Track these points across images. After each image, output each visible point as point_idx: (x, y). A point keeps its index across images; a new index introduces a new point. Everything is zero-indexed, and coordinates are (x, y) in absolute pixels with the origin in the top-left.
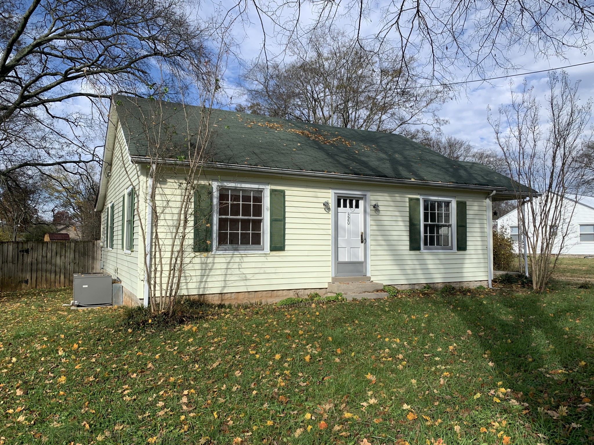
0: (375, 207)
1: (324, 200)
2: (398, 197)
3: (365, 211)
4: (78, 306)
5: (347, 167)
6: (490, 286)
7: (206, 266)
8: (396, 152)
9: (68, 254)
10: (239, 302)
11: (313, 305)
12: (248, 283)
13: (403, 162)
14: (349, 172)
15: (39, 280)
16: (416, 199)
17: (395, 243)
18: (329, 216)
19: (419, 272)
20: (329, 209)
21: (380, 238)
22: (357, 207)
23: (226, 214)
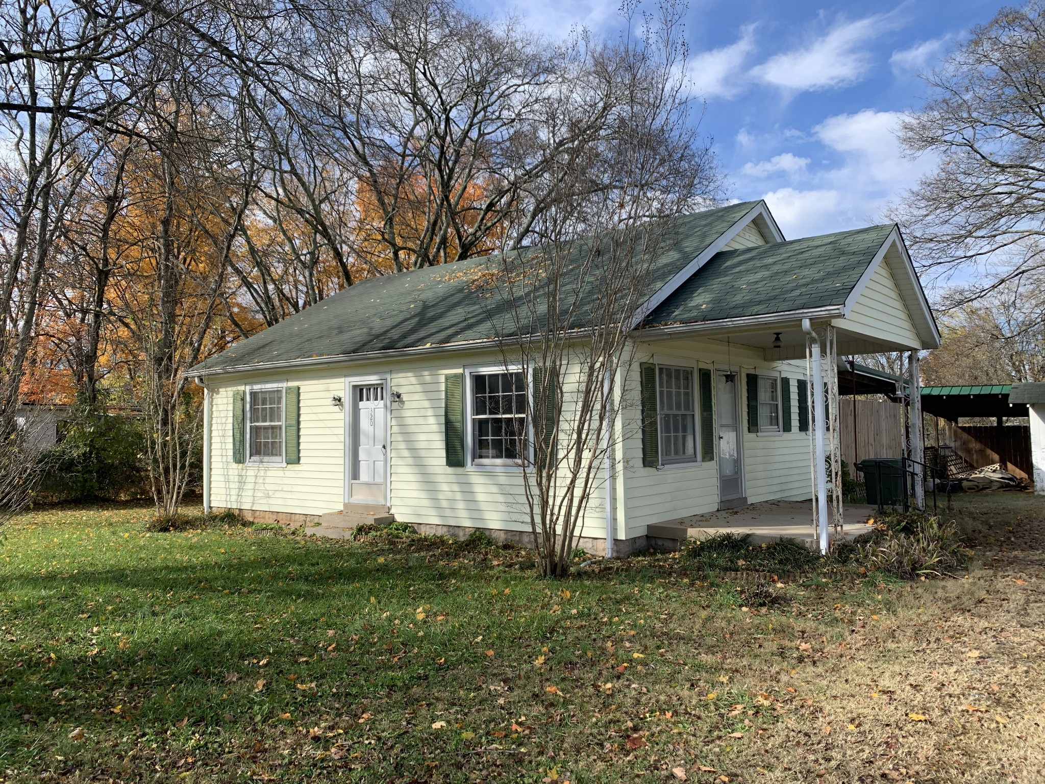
2: (427, 376)
7: (242, 479)
16: (456, 376)
17: (423, 453)
18: (341, 416)
19: (461, 505)
20: (342, 405)
21: (402, 446)
22: (382, 399)
23: (258, 421)
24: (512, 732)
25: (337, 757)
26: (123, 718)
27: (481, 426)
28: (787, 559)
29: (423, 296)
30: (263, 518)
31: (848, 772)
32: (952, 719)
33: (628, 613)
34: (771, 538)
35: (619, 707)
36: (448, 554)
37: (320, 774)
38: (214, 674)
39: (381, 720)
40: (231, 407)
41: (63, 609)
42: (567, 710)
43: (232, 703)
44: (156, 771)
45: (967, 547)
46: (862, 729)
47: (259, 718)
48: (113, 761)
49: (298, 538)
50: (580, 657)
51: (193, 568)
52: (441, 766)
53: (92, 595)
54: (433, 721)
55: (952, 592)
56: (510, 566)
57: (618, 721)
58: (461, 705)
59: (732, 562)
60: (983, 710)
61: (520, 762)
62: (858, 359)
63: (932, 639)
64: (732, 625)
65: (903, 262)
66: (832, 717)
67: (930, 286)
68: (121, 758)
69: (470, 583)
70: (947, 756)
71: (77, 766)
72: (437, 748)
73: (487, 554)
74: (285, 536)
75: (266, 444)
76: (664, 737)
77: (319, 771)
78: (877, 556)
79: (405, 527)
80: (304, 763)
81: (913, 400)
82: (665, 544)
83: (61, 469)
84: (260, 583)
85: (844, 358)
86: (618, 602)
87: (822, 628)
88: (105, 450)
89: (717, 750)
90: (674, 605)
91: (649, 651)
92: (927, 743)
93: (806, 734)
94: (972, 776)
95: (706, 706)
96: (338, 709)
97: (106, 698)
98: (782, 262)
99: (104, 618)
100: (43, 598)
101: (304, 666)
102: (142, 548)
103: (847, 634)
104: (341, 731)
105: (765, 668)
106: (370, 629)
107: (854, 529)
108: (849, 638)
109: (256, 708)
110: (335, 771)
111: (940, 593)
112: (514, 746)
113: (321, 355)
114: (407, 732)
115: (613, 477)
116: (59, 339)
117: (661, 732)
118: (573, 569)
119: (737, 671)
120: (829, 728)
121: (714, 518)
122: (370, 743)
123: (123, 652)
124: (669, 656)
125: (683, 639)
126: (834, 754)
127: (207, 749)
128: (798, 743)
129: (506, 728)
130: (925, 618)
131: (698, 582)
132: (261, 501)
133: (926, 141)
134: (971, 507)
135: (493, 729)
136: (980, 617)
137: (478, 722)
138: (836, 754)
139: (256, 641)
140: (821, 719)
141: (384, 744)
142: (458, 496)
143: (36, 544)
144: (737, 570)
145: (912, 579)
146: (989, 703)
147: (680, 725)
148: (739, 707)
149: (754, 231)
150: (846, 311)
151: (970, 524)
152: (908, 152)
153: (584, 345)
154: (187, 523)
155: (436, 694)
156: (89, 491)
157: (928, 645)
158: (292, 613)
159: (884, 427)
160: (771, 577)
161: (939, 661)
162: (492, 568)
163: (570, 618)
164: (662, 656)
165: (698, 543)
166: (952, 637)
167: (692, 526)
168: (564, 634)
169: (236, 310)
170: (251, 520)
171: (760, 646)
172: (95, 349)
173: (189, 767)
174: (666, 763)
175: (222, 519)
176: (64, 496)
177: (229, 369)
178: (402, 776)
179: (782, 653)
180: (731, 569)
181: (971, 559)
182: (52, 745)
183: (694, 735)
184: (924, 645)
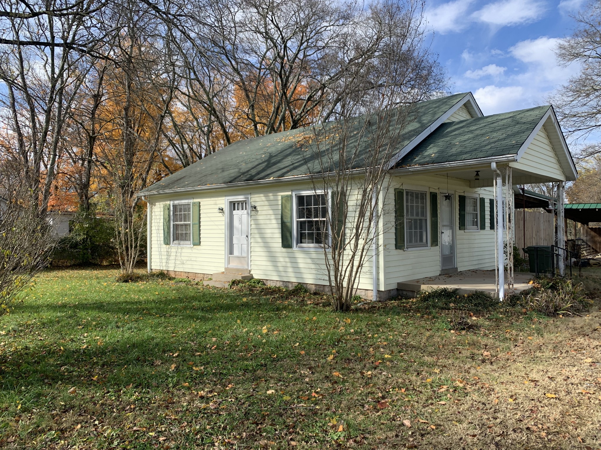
0: (254, 208)
2: (271, 196)
16: (287, 196)
17: (269, 240)
18: (223, 219)
19: (290, 270)
20: (224, 212)
21: (257, 236)
22: (246, 209)
23: (177, 221)
24: (312, 397)
25: (212, 408)
26: (98, 383)
27: (301, 225)
28: (479, 304)
29: (270, 150)
30: (181, 275)
31: (507, 426)
32: (572, 397)
33: (383, 332)
34: (470, 291)
35: (375, 385)
36: (282, 297)
37: (203, 417)
38: (149, 361)
39: (239, 388)
40: (162, 213)
41: (69, 323)
42: (344, 385)
43: (157, 376)
44: (114, 412)
45: (590, 298)
46: (517, 401)
47: (171, 385)
48: (91, 406)
49: (199, 287)
50: (354, 356)
51: (140, 302)
52: (270, 415)
53: (86, 316)
54: (268, 390)
55: (578, 324)
56: (317, 304)
57: (374, 393)
58: (284, 381)
59: (446, 304)
60: (592, 393)
61: (315, 414)
62: (527, 187)
63: (564, 351)
64: (444, 340)
65: (555, 128)
66: (500, 394)
67: (573, 143)
68: (95, 404)
69: (294, 313)
70: (567, 419)
71: (72, 408)
72: (269, 405)
73: (304, 297)
74: (192, 285)
75: (182, 234)
76: (399, 403)
77: (202, 415)
78: (533, 303)
79: (259, 281)
80: (194, 410)
81: (560, 211)
82: (408, 293)
83: (71, 247)
84: (176, 311)
85: (518, 186)
86: (378, 326)
87: (498, 343)
88: (94, 237)
89: (430, 411)
90: (411, 328)
91: (394, 354)
92: (556, 411)
93: (483, 404)
94: (581, 430)
95: (425, 386)
96: (215, 381)
97: (89, 372)
98: (481, 128)
99: (90, 328)
100: (59, 317)
101: (198, 358)
102: (113, 291)
103: (512, 347)
104: (216, 394)
105: (462, 365)
106: (236, 338)
107: (520, 287)
108: (513, 349)
109: (170, 379)
110: (212, 415)
111: (571, 324)
112: (312, 405)
113: (212, 184)
114: (253, 395)
115: (377, 255)
116: (70, 175)
117: (398, 400)
118: (353, 307)
119: (445, 366)
120: (497, 401)
121: (437, 279)
122: (232, 401)
123: (100, 347)
124: (406, 357)
125: (415, 347)
126: (499, 415)
127: (142, 401)
128: (478, 408)
129: (309, 395)
130: (560, 339)
131: (426, 316)
132: (179, 266)
133: (573, 55)
134: (594, 275)
135: (301, 395)
136: (594, 339)
137: (293, 391)
138: (500, 416)
139: (172, 343)
140: (493, 395)
141: (239, 401)
142: (289, 265)
143: (57, 288)
144: (449, 309)
145: (555, 316)
146: (595, 389)
147: (410, 396)
148: (445, 387)
149: (465, 111)
150: (518, 157)
151: (592, 285)
152: (562, 62)
153: (360, 178)
154: (138, 277)
155: (271, 375)
156: (86, 259)
157: (561, 354)
158: (193, 328)
159: (542, 227)
160: (469, 313)
161: (567, 364)
162: (307, 305)
163: (349, 334)
164: (402, 357)
165: (427, 293)
166: (576, 350)
167: (424, 284)
168: (346, 343)
169: (167, 159)
170: (174, 276)
171: (460, 353)
172: (89, 181)
173: (131, 410)
174: (400, 417)
175: (158, 276)
176: (73, 262)
177: (161, 192)
178: (248, 419)
179: (472, 357)
180: (445, 309)
181: (591, 305)
182: (59, 396)
183: (417, 402)
184: (559, 355)
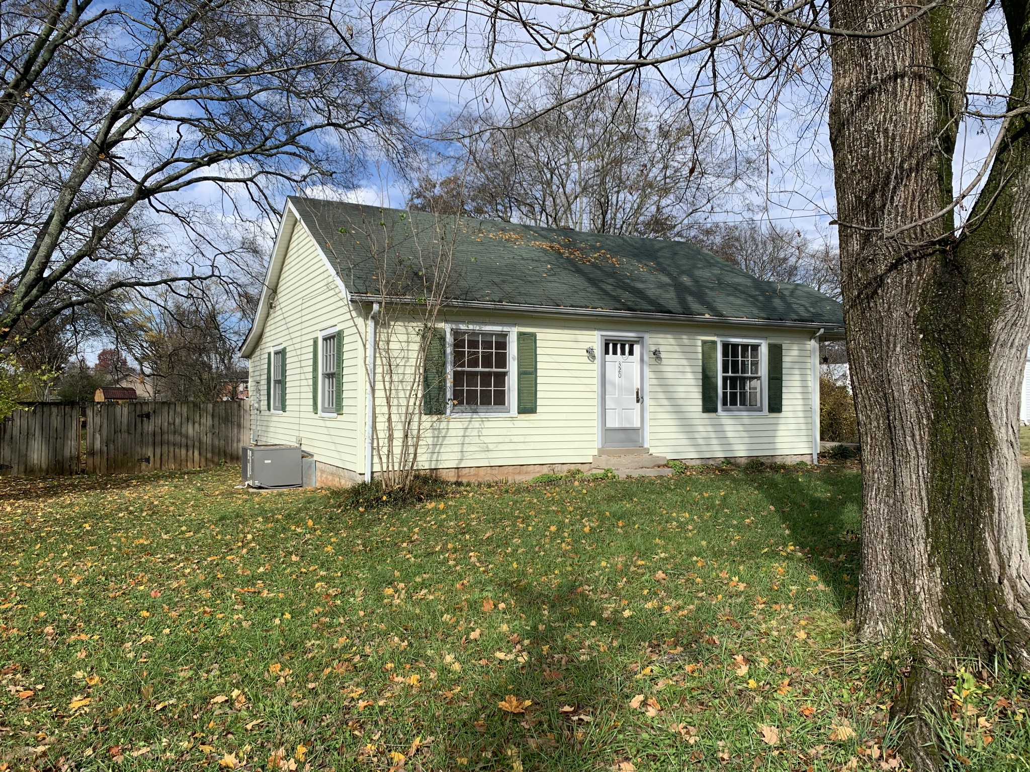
0: (656, 353)
1: (587, 346)
2: (685, 339)
3: (642, 360)
4: (260, 488)
5: (616, 299)
6: (816, 462)
7: (439, 433)
8: (683, 272)
9: (203, 421)
10: (480, 480)
11: (576, 483)
12: (490, 455)
13: (694, 289)
14: (621, 307)
15: (165, 457)
16: (709, 342)
17: (681, 402)
18: (591, 366)
19: (714, 442)
20: (593, 357)
21: (661, 396)
23: (464, 366)
132: (473, 456)
142: (712, 435)
